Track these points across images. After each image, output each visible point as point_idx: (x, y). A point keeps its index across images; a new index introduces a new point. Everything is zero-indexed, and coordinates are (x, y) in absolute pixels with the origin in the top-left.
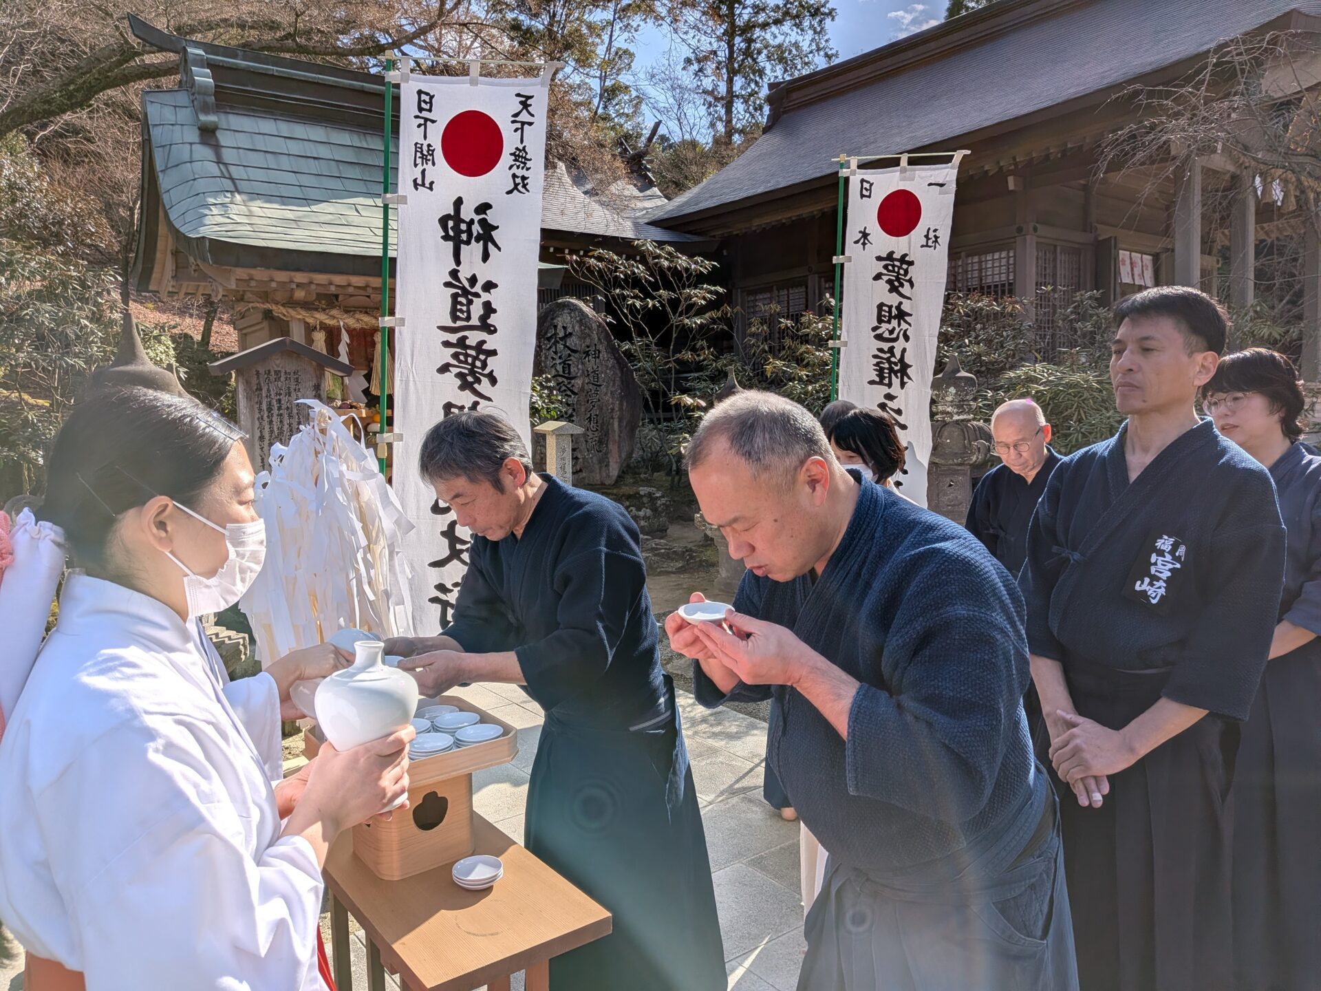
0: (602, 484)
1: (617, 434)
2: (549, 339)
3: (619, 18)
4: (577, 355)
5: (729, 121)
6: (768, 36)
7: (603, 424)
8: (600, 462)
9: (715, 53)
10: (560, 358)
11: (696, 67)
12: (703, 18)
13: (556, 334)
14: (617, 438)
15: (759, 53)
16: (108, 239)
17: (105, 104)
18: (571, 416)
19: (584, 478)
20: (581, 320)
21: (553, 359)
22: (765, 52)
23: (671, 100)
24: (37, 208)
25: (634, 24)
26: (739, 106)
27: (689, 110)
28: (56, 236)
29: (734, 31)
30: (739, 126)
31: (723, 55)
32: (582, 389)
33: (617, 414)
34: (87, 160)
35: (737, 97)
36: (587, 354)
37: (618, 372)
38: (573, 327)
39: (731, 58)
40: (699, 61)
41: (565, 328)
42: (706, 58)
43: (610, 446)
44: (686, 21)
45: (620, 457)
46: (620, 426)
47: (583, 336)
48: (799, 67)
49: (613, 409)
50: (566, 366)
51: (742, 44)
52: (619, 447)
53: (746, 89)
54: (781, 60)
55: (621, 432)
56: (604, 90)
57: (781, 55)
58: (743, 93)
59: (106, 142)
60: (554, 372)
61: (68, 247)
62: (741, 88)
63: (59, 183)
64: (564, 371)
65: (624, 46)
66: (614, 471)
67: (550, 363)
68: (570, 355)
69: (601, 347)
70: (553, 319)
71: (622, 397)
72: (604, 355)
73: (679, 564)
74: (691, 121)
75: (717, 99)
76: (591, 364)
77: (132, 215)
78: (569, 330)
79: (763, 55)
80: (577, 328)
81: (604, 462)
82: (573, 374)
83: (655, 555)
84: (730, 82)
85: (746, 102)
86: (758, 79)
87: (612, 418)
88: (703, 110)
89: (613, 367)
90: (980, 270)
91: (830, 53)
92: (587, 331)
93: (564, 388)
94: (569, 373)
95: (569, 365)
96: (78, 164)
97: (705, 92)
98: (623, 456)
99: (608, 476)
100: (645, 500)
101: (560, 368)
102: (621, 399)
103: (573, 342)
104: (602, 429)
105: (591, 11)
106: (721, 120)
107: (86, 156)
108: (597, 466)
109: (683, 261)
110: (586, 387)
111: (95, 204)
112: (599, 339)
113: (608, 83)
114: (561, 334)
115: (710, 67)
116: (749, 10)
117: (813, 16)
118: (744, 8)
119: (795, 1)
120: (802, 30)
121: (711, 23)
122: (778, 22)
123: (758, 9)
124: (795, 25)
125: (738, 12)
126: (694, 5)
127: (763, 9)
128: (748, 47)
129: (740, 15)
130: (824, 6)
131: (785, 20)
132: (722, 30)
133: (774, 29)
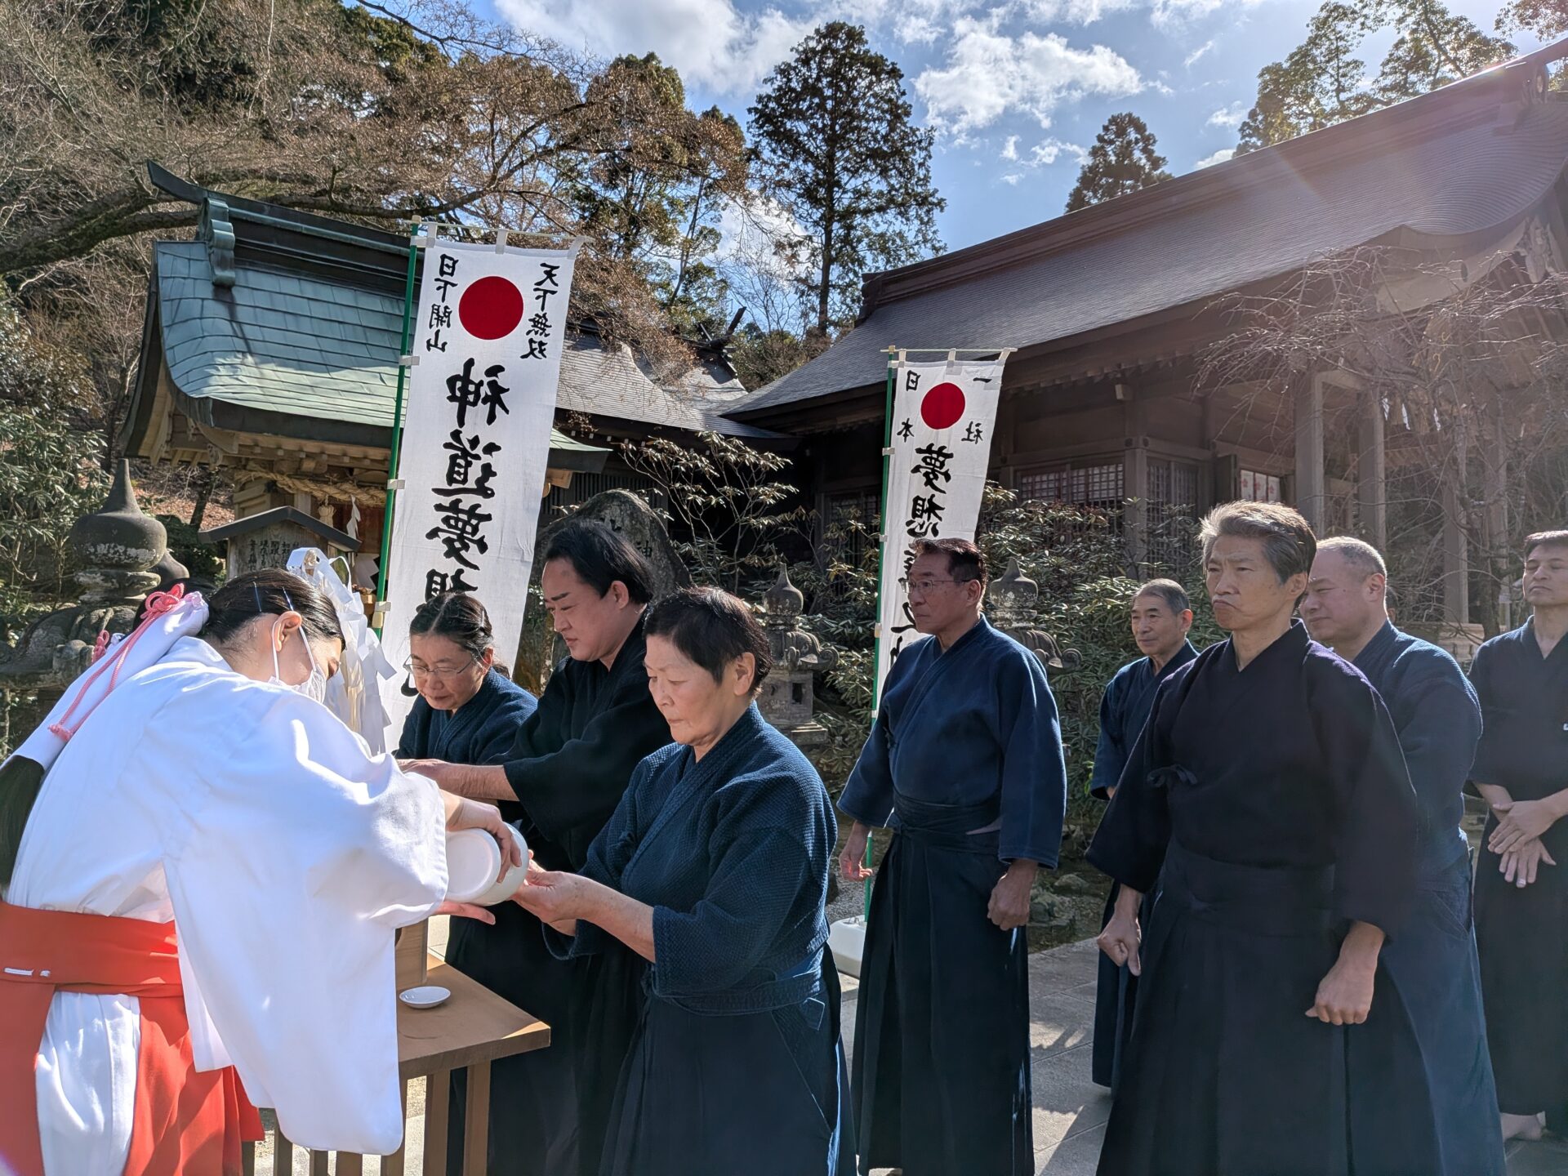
3: (705, 195)
5: (823, 312)
6: (870, 224)
9: (810, 238)
11: (788, 252)
12: (799, 201)
15: (860, 241)
16: (92, 403)
17: (105, 253)
22: (866, 240)
23: (758, 286)
24: (14, 364)
25: (722, 203)
26: (835, 297)
27: (777, 298)
28: (32, 396)
29: (833, 217)
30: (834, 317)
31: (818, 241)
34: (77, 313)
35: (834, 286)
37: (671, 573)
39: (828, 245)
40: (791, 245)
42: (800, 243)
44: (779, 202)
48: (903, 258)
51: (840, 231)
53: (843, 278)
54: (884, 250)
56: (686, 271)
57: (882, 244)
58: (841, 283)
59: (103, 294)
61: (44, 409)
62: (838, 278)
63: (41, 338)
65: (710, 226)
69: (653, 545)
74: (779, 311)
75: (811, 288)
77: (123, 377)
79: (864, 244)
80: (627, 522)
84: (826, 270)
85: (843, 292)
86: (857, 269)
88: (792, 296)
90: (1088, 485)
91: (937, 245)
92: (638, 526)
96: (66, 317)
97: (799, 280)
105: (674, 186)
106: (813, 309)
107: (77, 308)
109: (751, 456)
111: (82, 362)
113: (692, 262)
115: (804, 253)
116: (850, 195)
117: (920, 205)
118: (845, 192)
119: (901, 187)
120: (908, 219)
121: (807, 206)
122: (881, 209)
123: (859, 194)
124: (900, 213)
125: (837, 196)
126: (789, 185)
127: (866, 195)
128: (848, 234)
129: (839, 199)
130: (932, 195)
131: (888, 208)
132: (819, 215)
133: (876, 216)
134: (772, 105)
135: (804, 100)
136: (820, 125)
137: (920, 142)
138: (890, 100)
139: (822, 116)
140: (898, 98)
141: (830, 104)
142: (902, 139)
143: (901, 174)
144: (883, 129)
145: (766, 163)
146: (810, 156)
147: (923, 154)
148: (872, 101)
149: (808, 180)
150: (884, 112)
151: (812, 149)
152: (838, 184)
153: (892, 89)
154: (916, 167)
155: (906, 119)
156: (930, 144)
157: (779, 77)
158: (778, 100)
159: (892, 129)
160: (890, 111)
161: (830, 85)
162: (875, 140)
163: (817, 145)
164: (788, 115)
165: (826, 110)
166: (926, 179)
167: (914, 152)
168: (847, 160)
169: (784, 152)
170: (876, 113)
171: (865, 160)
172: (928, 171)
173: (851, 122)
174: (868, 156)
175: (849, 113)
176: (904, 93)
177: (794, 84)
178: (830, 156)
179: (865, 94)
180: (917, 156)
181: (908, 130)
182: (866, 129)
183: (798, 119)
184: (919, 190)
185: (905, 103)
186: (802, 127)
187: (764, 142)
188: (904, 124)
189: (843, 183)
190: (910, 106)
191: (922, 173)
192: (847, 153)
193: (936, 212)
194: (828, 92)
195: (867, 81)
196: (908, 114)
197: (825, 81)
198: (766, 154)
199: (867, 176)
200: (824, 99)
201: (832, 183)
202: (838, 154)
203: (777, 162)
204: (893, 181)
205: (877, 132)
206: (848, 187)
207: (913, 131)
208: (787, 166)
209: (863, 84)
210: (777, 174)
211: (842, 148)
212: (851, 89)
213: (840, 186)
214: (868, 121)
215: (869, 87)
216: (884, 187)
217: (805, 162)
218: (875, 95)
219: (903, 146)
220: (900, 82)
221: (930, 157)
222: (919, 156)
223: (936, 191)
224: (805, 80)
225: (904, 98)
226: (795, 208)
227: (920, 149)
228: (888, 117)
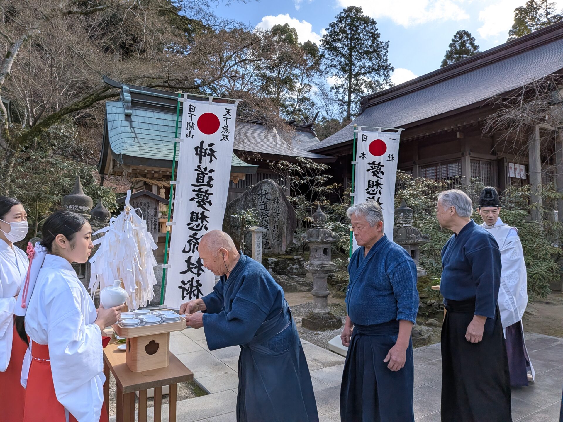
0: (279, 254)
1: (286, 233)
2: (259, 195)
3: (306, 72)
4: (270, 201)
5: (349, 111)
6: (366, 78)
7: (280, 229)
8: (278, 245)
9: (343, 85)
10: (263, 202)
11: (335, 90)
12: (339, 72)
13: (262, 193)
14: (285, 235)
15: (362, 84)
18: (267, 225)
19: (271, 251)
20: (272, 188)
21: (260, 203)
22: (364, 84)
23: (324, 104)
25: (312, 74)
26: (353, 105)
27: (331, 107)
29: (351, 76)
30: (353, 113)
31: (346, 86)
32: (272, 215)
33: (286, 225)
35: (353, 102)
36: (274, 201)
37: (287, 208)
38: (269, 190)
39: (350, 87)
40: (336, 88)
41: (265, 191)
42: (339, 87)
43: (283, 238)
44: (332, 73)
45: (287, 243)
46: (287, 230)
47: (273, 194)
48: (378, 90)
49: (284, 223)
50: (265, 206)
51: (355, 81)
52: (286, 239)
53: (356, 98)
54: (371, 87)
55: (287, 232)
56: (299, 99)
57: (370, 85)
58: (355, 100)
60: (260, 208)
62: (354, 98)
64: (264, 208)
65: (308, 83)
66: (284, 248)
67: (259, 204)
68: (267, 201)
69: (280, 198)
70: (261, 187)
71: (288, 218)
72: (281, 201)
73: (307, 288)
74: (331, 112)
75: (344, 103)
76: (276, 205)
78: (267, 191)
80: (270, 191)
81: (280, 245)
82: (268, 209)
83: (298, 284)
84: (349, 96)
85: (356, 103)
86: (361, 94)
87: (284, 227)
88: (337, 106)
89: (285, 206)
90: (447, 171)
91: (391, 84)
92: (274, 192)
93: (264, 214)
94: (267, 208)
95: (267, 205)
97: (339, 100)
98: (288, 242)
99: (281, 251)
100: (296, 261)
101: (263, 206)
102: (288, 219)
103: (268, 196)
104: (279, 231)
105: (294, 70)
106: (345, 110)
108: (277, 247)
109: (315, 165)
110: (273, 214)
112: (279, 195)
113: (301, 96)
114: (264, 193)
115: (341, 90)
116: (358, 68)
117: (384, 70)
118: (356, 67)
119: (377, 64)
120: (380, 75)
121: (342, 73)
122: (370, 72)
123: (361, 67)
124: (377, 73)
125: (353, 69)
126: (335, 66)
127: (364, 67)
128: (357, 83)
129: (354, 70)
130: (389, 66)
131: (372, 71)
132: (346, 76)
133: (368, 75)
134: (328, 38)
135: (340, 35)
136: (346, 44)
137: (384, 47)
138: (372, 33)
139: (347, 40)
140: (375, 31)
141: (350, 36)
142: (377, 46)
143: (377, 59)
144: (370, 43)
145: (327, 59)
146: (343, 55)
147: (385, 51)
148: (365, 33)
149: (342, 64)
150: (370, 37)
151: (344, 53)
152: (353, 64)
153: (372, 28)
154: (382, 56)
155: (378, 39)
156: (388, 47)
157: (331, 28)
158: (330, 36)
159: (373, 42)
160: (372, 36)
161: (349, 29)
162: (367, 47)
163: (346, 51)
164: (335, 41)
165: (348, 38)
166: (386, 60)
167: (381, 51)
168: (357, 55)
169: (333, 54)
170: (367, 38)
171: (363, 55)
172: (387, 57)
173: (358, 41)
174: (364, 53)
175: (357, 38)
176: (377, 30)
177: (336, 30)
178: (350, 55)
179: (362, 31)
180: (382, 52)
181: (379, 43)
182: (363, 44)
183: (338, 42)
184: (384, 64)
185: (377, 33)
186: (340, 45)
187: (326, 51)
188: (378, 41)
189: (355, 64)
190: (380, 34)
191: (385, 58)
192: (357, 53)
193: (391, 72)
194: (349, 32)
195: (363, 26)
196: (379, 37)
197: (348, 28)
198: (327, 56)
199: (364, 61)
200: (347, 34)
201: (351, 64)
202: (353, 54)
203: (331, 58)
204: (374, 62)
205: (368, 44)
206: (357, 65)
207: (381, 43)
208: (334, 59)
209: (362, 27)
210: (331, 62)
211: (354, 51)
212: (357, 29)
213: (354, 65)
214: (364, 41)
215: (364, 28)
216: (370, 64)
217: (341, 57)
218: (366, 31)
219: (377, 49)
220: (376, 26)
221: (388, 52)
222: (383, 52)
223: (390, 64)
224: (340, 28)
225: (377, 31)
226: (338, 74)
227: (384, 49)
228: (371, 38)
